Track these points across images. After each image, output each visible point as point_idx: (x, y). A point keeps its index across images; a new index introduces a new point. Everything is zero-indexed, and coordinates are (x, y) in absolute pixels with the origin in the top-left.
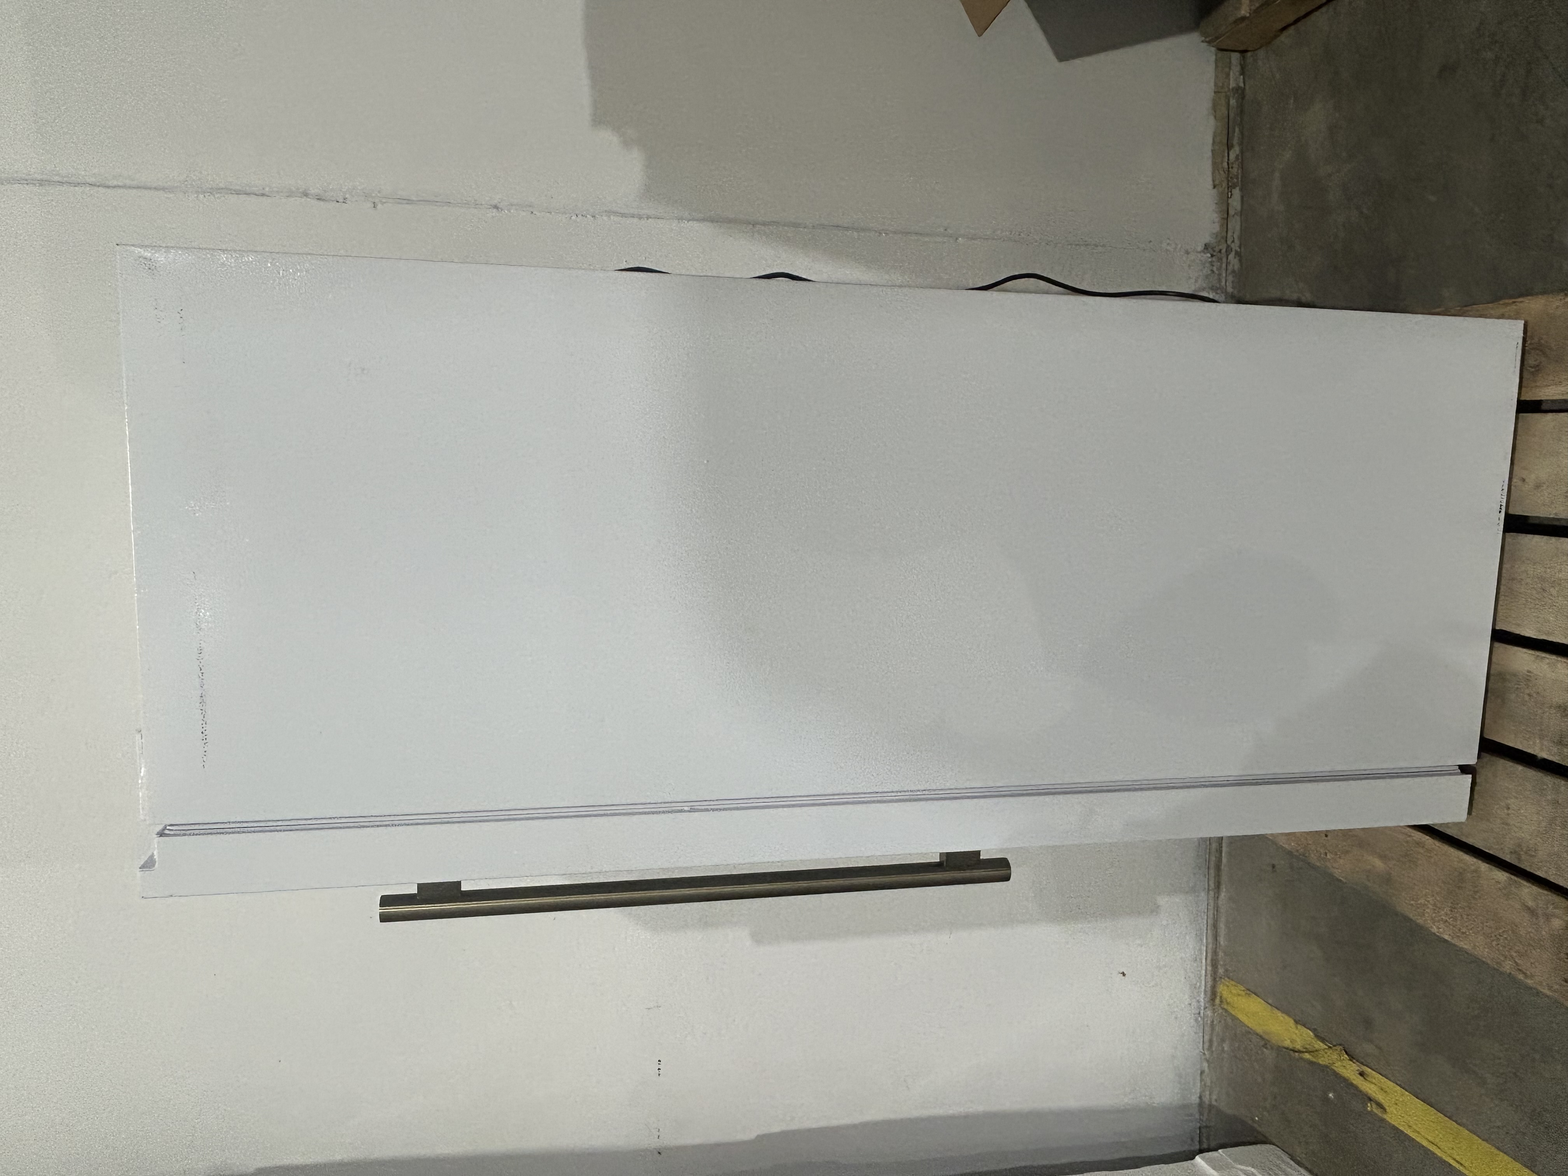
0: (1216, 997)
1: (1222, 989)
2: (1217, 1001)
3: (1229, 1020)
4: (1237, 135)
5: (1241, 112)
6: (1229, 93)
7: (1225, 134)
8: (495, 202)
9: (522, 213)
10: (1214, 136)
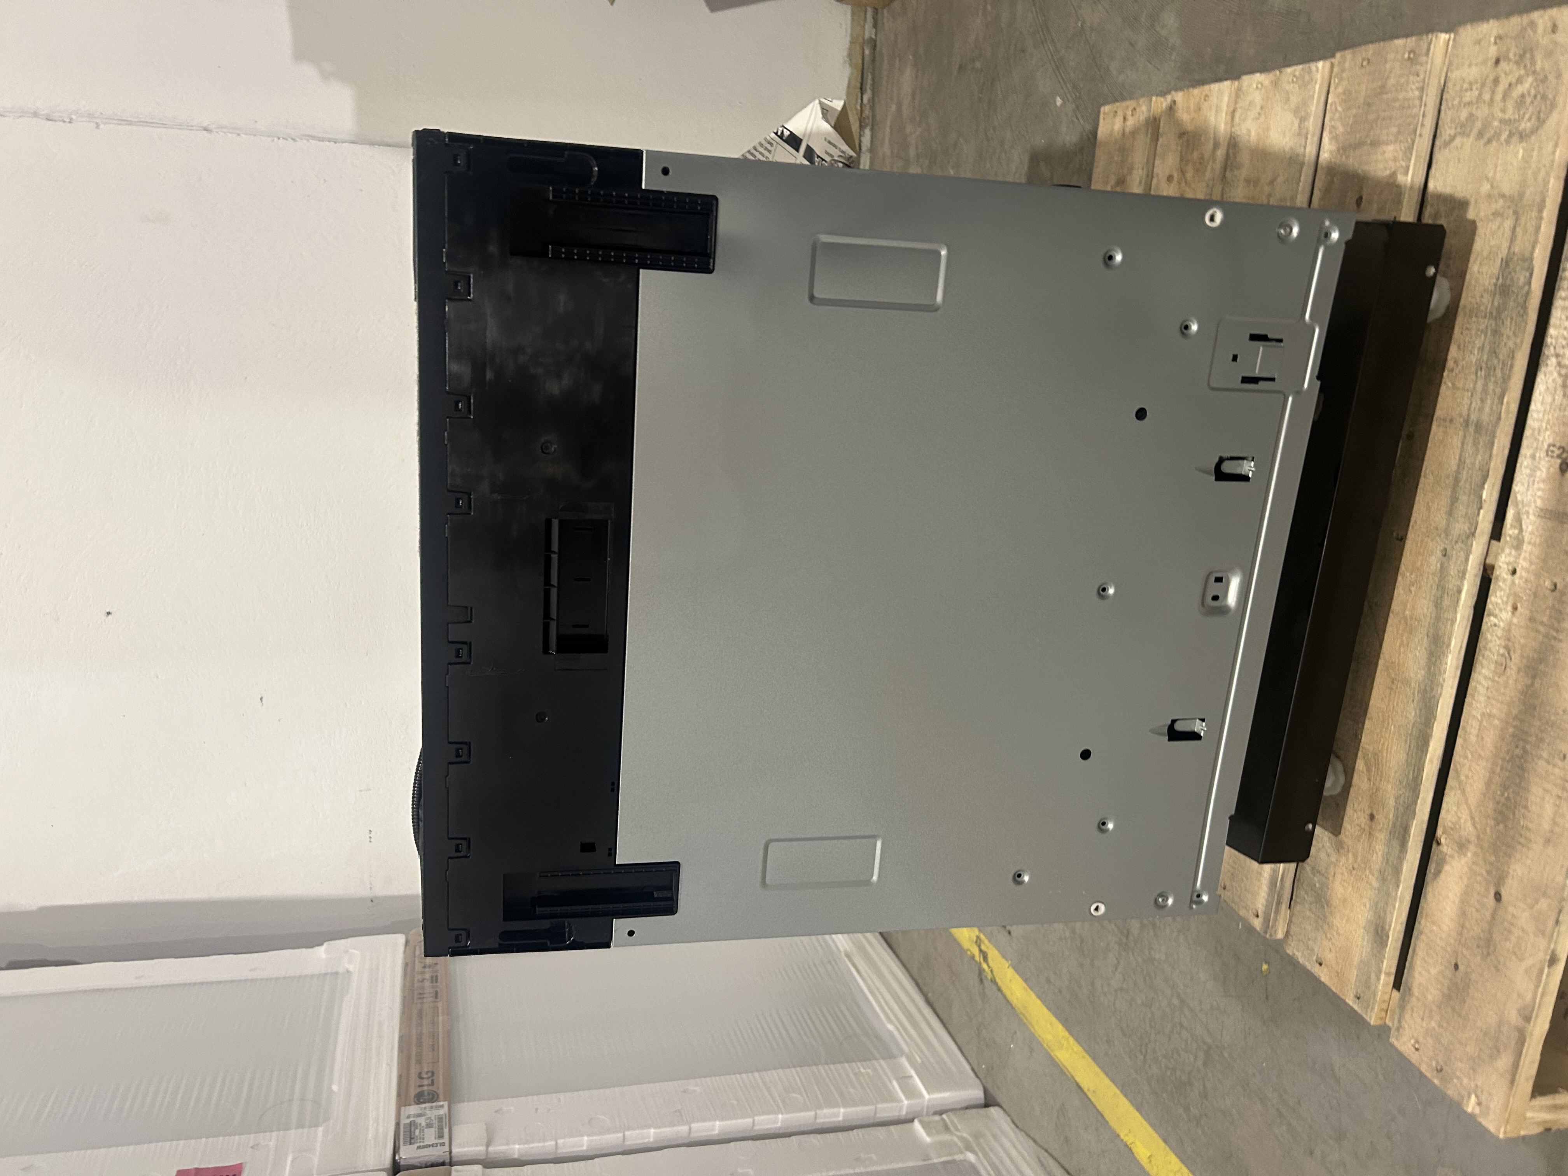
4: (869, 81)
5: (873, 60)
6: (864, 43)
7: (859, 79)
8: (205, 125)
9: (230, 135)
10: (850, 81)
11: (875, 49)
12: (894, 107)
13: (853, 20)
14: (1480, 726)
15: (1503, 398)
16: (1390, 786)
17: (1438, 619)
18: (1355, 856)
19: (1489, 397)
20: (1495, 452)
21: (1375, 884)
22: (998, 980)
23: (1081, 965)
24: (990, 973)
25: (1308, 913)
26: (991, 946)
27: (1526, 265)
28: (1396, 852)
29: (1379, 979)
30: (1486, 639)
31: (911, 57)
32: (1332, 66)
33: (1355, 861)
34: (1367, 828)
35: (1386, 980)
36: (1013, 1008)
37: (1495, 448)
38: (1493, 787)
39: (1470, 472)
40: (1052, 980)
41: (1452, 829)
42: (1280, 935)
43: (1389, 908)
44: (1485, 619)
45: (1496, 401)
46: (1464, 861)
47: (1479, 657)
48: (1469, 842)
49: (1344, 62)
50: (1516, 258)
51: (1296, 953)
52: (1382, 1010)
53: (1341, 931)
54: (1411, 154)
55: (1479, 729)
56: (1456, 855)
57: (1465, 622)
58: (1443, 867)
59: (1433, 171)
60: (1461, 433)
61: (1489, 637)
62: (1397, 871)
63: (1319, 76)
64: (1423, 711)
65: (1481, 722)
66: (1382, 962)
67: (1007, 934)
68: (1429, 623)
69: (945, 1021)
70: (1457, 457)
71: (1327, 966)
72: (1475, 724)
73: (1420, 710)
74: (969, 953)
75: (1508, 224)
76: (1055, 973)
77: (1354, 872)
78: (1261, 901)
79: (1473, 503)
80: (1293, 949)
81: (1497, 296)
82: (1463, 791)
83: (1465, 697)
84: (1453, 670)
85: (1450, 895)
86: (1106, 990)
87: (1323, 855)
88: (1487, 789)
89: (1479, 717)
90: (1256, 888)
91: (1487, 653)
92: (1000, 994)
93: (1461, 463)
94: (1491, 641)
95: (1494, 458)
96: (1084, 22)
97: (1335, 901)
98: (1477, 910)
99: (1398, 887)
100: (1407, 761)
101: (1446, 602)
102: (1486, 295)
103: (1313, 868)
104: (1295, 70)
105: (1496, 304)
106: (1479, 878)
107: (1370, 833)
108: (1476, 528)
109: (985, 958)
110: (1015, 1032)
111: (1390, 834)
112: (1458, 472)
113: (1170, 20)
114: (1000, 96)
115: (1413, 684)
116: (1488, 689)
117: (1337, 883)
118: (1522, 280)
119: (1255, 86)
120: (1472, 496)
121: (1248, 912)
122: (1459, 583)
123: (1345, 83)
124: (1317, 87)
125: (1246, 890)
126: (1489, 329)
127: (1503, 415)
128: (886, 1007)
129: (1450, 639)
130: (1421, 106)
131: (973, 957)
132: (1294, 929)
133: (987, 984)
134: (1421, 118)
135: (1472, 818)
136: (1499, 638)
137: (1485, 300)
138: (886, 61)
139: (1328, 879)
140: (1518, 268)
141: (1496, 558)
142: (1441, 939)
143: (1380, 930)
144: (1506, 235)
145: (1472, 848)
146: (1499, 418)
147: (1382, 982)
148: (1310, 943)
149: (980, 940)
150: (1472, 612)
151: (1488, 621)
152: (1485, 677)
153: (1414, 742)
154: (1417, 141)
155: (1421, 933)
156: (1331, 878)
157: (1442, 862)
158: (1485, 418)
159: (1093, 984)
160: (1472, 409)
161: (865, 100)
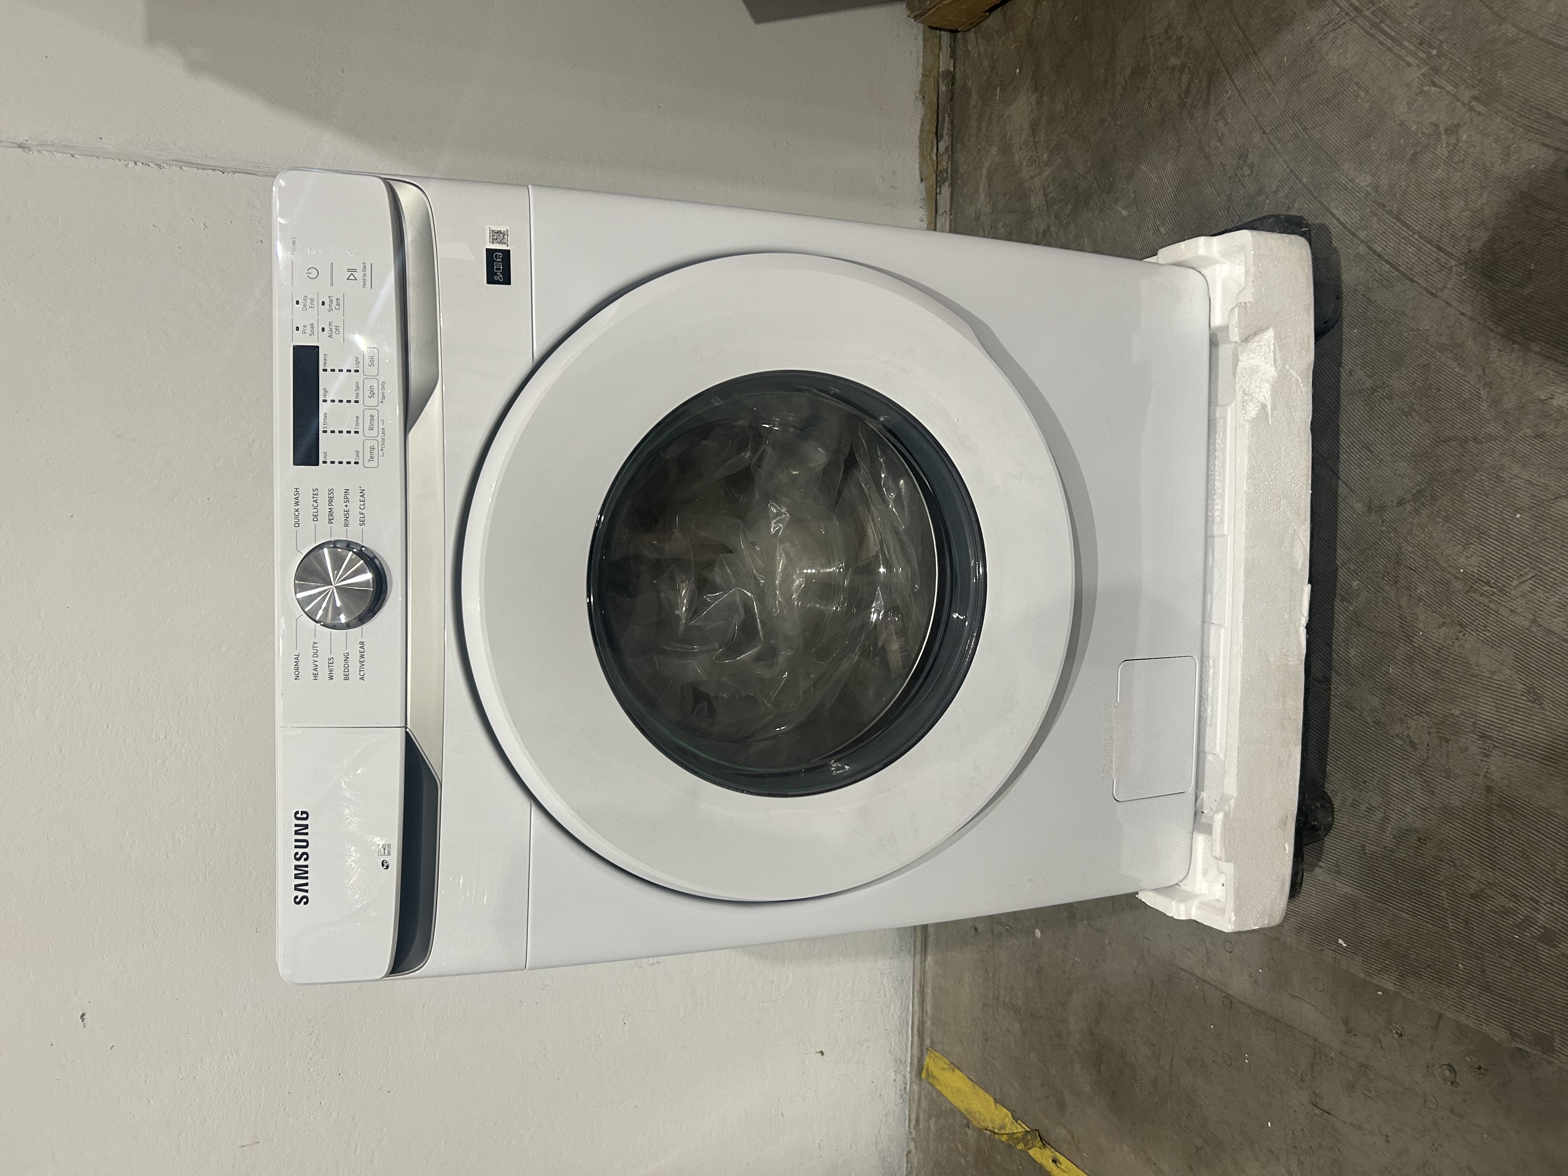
0: (922, 1069)
1: (927, 1060)
2: (924, 1075)
3: (935, 1095)
4: (946, 125)
5: (953, 97)
6: (939, 77)
7: (935, 122)
8: (20, 140)
9: (59, 156)
10: (922, 124)
11: (953, 84)
13: (925, 46)
161: (942, 149)
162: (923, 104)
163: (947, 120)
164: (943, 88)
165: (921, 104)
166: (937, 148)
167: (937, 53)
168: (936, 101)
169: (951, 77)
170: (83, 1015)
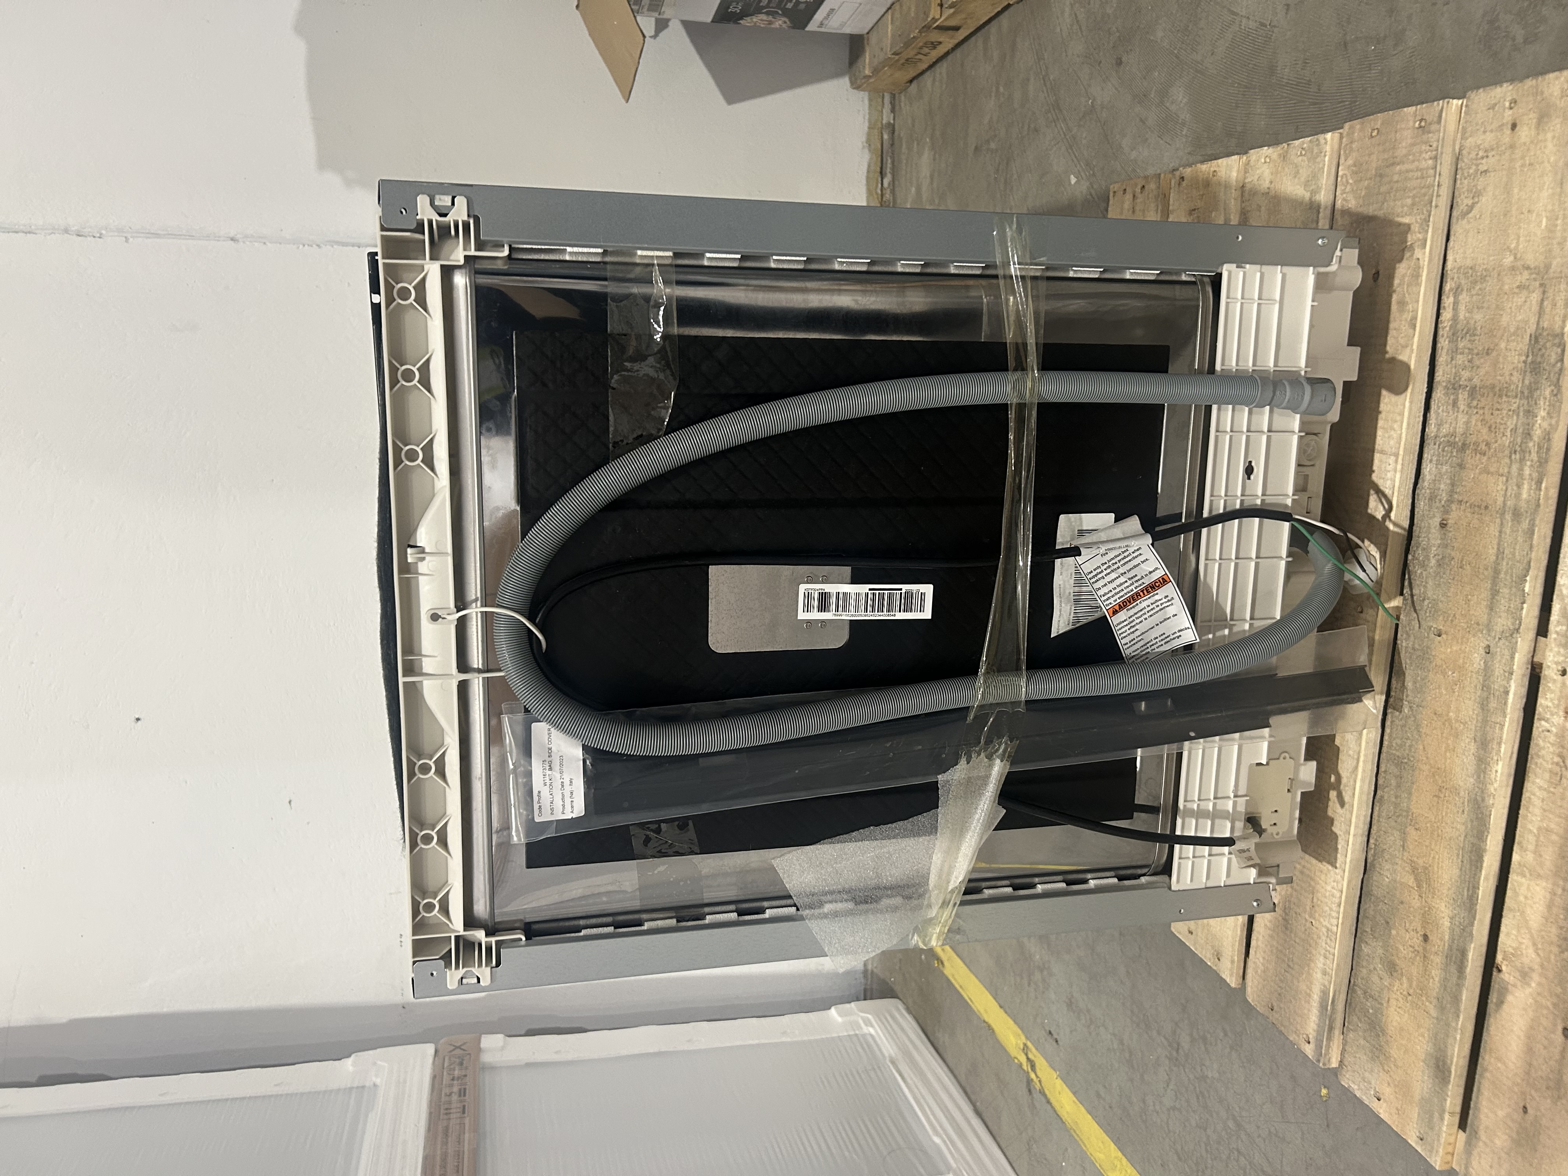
4: (889, 165)
5: (892, 145)
6: (882, 128)
7: (879, 164)
8: (232, 235)
9: (256, 244)
10: (869, 166)
11: (893, 133)
12: (913, 189)
13: (870, 105)
14: (1537, 841)
15: (1541, 483)
16: (1443, 905)
17: (1485, 722)
18: (1410, 980)
19: (1525, 482)
20: (1534, 542)
21: (1434, 1013)
22: (1047, 1092)
23: (1132, 1080)
24: (1038, 1083)
25: (1362, 1042)
26: (1038, 1055)
27: (1557, 341)
28: (1454, 979)
29: (1442, 1119)
30: (1537, 745)
31: (928, 140)
32: (1341, 137)
33: (1411, 986)
34: (1421, 949)
35: (1450, 1121)
36: (1063, 1122)
37: (1535, 537)
38: (1555, 910)
39: (1510, 563)
40: (1102, 1094)
41: (1512, 954)
42: (1334, 1064)
43: (1450, 1041)
44: (1536, 724)
45: (1534, 487)
46: (1528, 991)
47: (1531, 766)
48: (1533, 970)
49: (1353, 133)
50: (1545, 334)
51: (1352, 1086)
52: (1448, 1153)
53: (1400, 1064)
54: (1428, 226)
55: (1537, 845)
56: (1519, 984)
57: (1515, 724)
58: (1505, 997)
59: (1451, 244)
60: (1498, 521)
61: (1541, 743)
62: (1456, 999)
63: (1328, 148)
64: (1475, 823)
65: (1538, 837)
66: (1446, 1100)
67: (1054, 1043)
68: (1476, 727)
69: (994, 1133)
70: (1495, 547)
71: (1385, 1101)
72: (1532, 838)
73: (1472, 821)
74: (1016, 1061)
75: (1535, 297)
76: (1105, 1087)
77: (1410, 998)
78: (1311, 1024)
79: (1515, 596)
80: (1348, 1080)
81: (1528, 374)
82: (1523, 913)
83: (1519, 809)
84: (1504, 778)
85: (1515, 1029)
86: (1158, 1108)
87: (1375, 978)
88: (1548, 912)
89: (1535, 831)
90: (1306, 1011)
91: (1540, 761)
92: (1049, 1107)
93: (1500, 553)
94: (1544, 748)
95: (1535, 549)
96: (1094, 100)
97: (1391, 1029)
98: (1545, 1048)
99: (1458, 1016)
100: (1460, 877)
101: (1493, 704)
102: (1515, 373)
103: (1365, 993)
104: (1303, 143)
105: (1527, 382)
106: (1545, 1012)
107: (1425, 956)
108: (1520, 623)
109: (1033, 1067)
110: (1066, 1149)
111: (1447, 957)
112: (1497, 563)
113: (1179, 96)
114: (1015, 176)
115: (1462, 793)
116: (1543, 800)
117: (1392, 1009)
118: (1553, 358)
119: (1263, 161)
120: (1514, 589)
121: (1298, 1036)
122: (1505, 683)
123: (1354, 154)
124: (1327, 159)
125: (1295, 1012)
126: (1522, 409)
127: (1541, 501)
128: (932, 1117)
129: (1499, 744)
130: (1435, 176)
131: (1021, 1065)
132: (1349, 1059)
133: (1037, 1095)
134: (1436, 188)
135: (1534, 944)
136: (1553, 745)
137: (1514, 379)
138: (904, 146)
139: (1382, 1004)
140: (1548, 345)
141: (1544, 655)
142: (1508, 1078)
143: (1441, 1064)
144: (1533, 309)
145: (1536, 977)
146: (1538, 505)
147: (1446, 1123)
148: (1367, 1074)
149: (1027, 1047)
150: (1522, 714)
151: (1539, 726)
152: (1540, 788)
153: (1466, 856)
154: (1433, 213)
155: (1486, 1070)
156: (1385, 1005)
157: (1504, 991)
158: (1523, 504)
159: (1144, 1102)
160: (1509, 494)
161: (886, 184)
162: (870, 150)
163: (889, 161)
164: (886, 137)
165: (866, 151)
166: (882, 184)
167: (880, 108)
168: (880, 147)
169: (892, 128)
170: (290, 802)
